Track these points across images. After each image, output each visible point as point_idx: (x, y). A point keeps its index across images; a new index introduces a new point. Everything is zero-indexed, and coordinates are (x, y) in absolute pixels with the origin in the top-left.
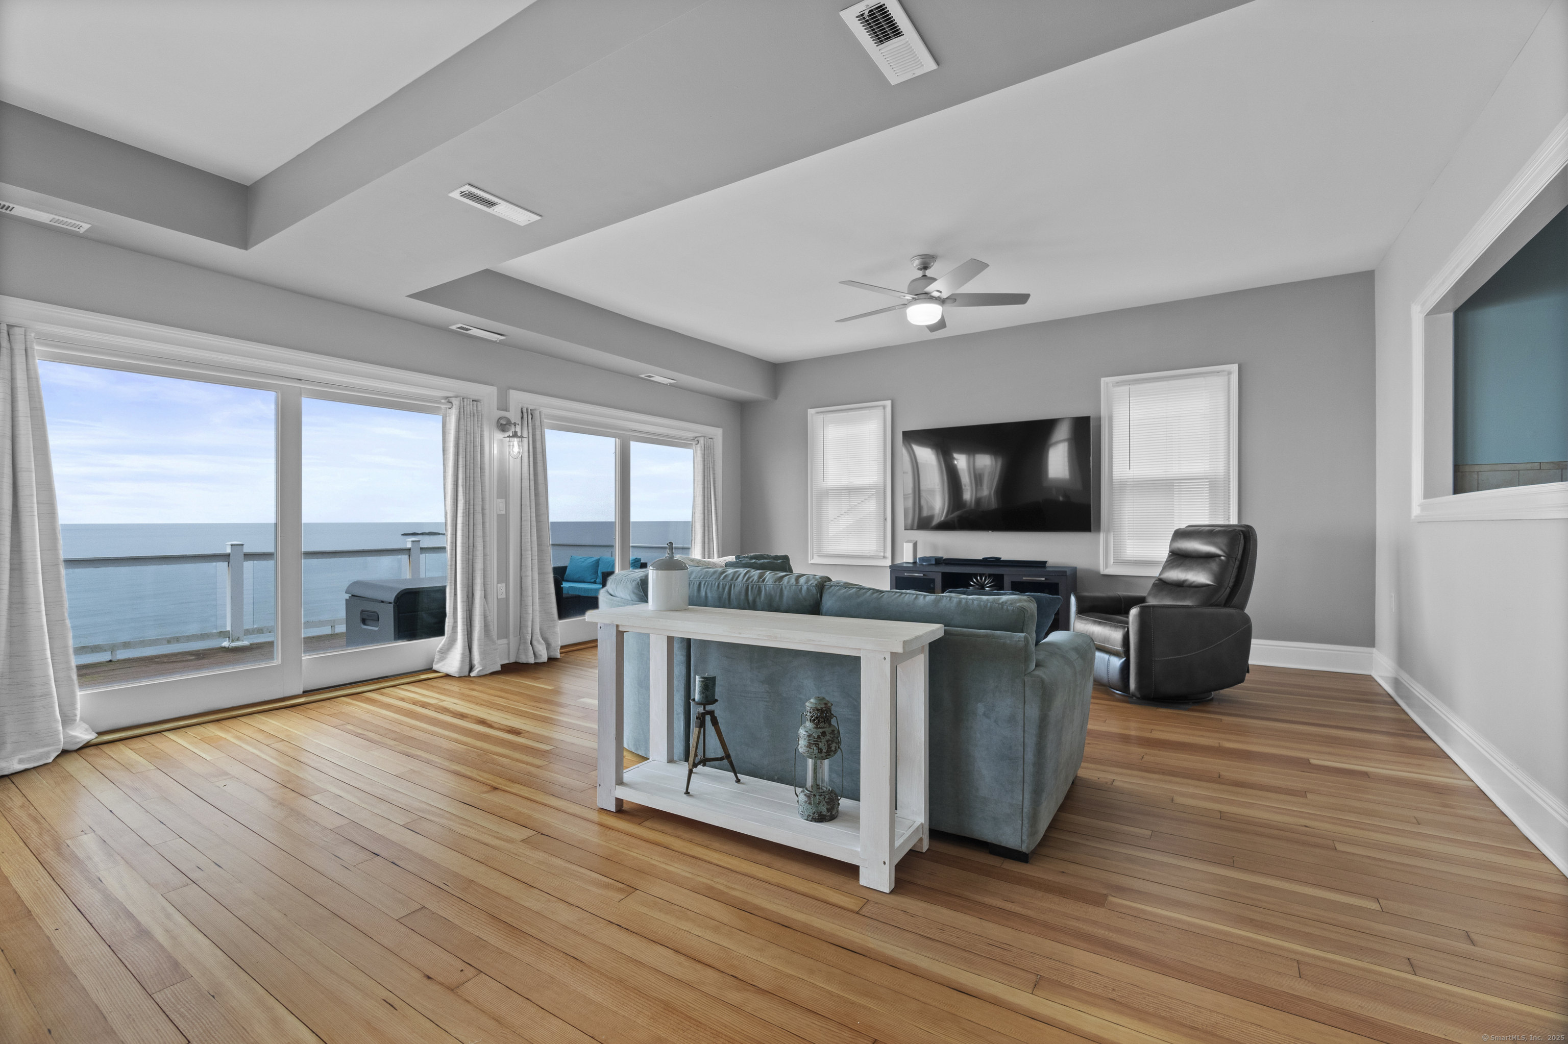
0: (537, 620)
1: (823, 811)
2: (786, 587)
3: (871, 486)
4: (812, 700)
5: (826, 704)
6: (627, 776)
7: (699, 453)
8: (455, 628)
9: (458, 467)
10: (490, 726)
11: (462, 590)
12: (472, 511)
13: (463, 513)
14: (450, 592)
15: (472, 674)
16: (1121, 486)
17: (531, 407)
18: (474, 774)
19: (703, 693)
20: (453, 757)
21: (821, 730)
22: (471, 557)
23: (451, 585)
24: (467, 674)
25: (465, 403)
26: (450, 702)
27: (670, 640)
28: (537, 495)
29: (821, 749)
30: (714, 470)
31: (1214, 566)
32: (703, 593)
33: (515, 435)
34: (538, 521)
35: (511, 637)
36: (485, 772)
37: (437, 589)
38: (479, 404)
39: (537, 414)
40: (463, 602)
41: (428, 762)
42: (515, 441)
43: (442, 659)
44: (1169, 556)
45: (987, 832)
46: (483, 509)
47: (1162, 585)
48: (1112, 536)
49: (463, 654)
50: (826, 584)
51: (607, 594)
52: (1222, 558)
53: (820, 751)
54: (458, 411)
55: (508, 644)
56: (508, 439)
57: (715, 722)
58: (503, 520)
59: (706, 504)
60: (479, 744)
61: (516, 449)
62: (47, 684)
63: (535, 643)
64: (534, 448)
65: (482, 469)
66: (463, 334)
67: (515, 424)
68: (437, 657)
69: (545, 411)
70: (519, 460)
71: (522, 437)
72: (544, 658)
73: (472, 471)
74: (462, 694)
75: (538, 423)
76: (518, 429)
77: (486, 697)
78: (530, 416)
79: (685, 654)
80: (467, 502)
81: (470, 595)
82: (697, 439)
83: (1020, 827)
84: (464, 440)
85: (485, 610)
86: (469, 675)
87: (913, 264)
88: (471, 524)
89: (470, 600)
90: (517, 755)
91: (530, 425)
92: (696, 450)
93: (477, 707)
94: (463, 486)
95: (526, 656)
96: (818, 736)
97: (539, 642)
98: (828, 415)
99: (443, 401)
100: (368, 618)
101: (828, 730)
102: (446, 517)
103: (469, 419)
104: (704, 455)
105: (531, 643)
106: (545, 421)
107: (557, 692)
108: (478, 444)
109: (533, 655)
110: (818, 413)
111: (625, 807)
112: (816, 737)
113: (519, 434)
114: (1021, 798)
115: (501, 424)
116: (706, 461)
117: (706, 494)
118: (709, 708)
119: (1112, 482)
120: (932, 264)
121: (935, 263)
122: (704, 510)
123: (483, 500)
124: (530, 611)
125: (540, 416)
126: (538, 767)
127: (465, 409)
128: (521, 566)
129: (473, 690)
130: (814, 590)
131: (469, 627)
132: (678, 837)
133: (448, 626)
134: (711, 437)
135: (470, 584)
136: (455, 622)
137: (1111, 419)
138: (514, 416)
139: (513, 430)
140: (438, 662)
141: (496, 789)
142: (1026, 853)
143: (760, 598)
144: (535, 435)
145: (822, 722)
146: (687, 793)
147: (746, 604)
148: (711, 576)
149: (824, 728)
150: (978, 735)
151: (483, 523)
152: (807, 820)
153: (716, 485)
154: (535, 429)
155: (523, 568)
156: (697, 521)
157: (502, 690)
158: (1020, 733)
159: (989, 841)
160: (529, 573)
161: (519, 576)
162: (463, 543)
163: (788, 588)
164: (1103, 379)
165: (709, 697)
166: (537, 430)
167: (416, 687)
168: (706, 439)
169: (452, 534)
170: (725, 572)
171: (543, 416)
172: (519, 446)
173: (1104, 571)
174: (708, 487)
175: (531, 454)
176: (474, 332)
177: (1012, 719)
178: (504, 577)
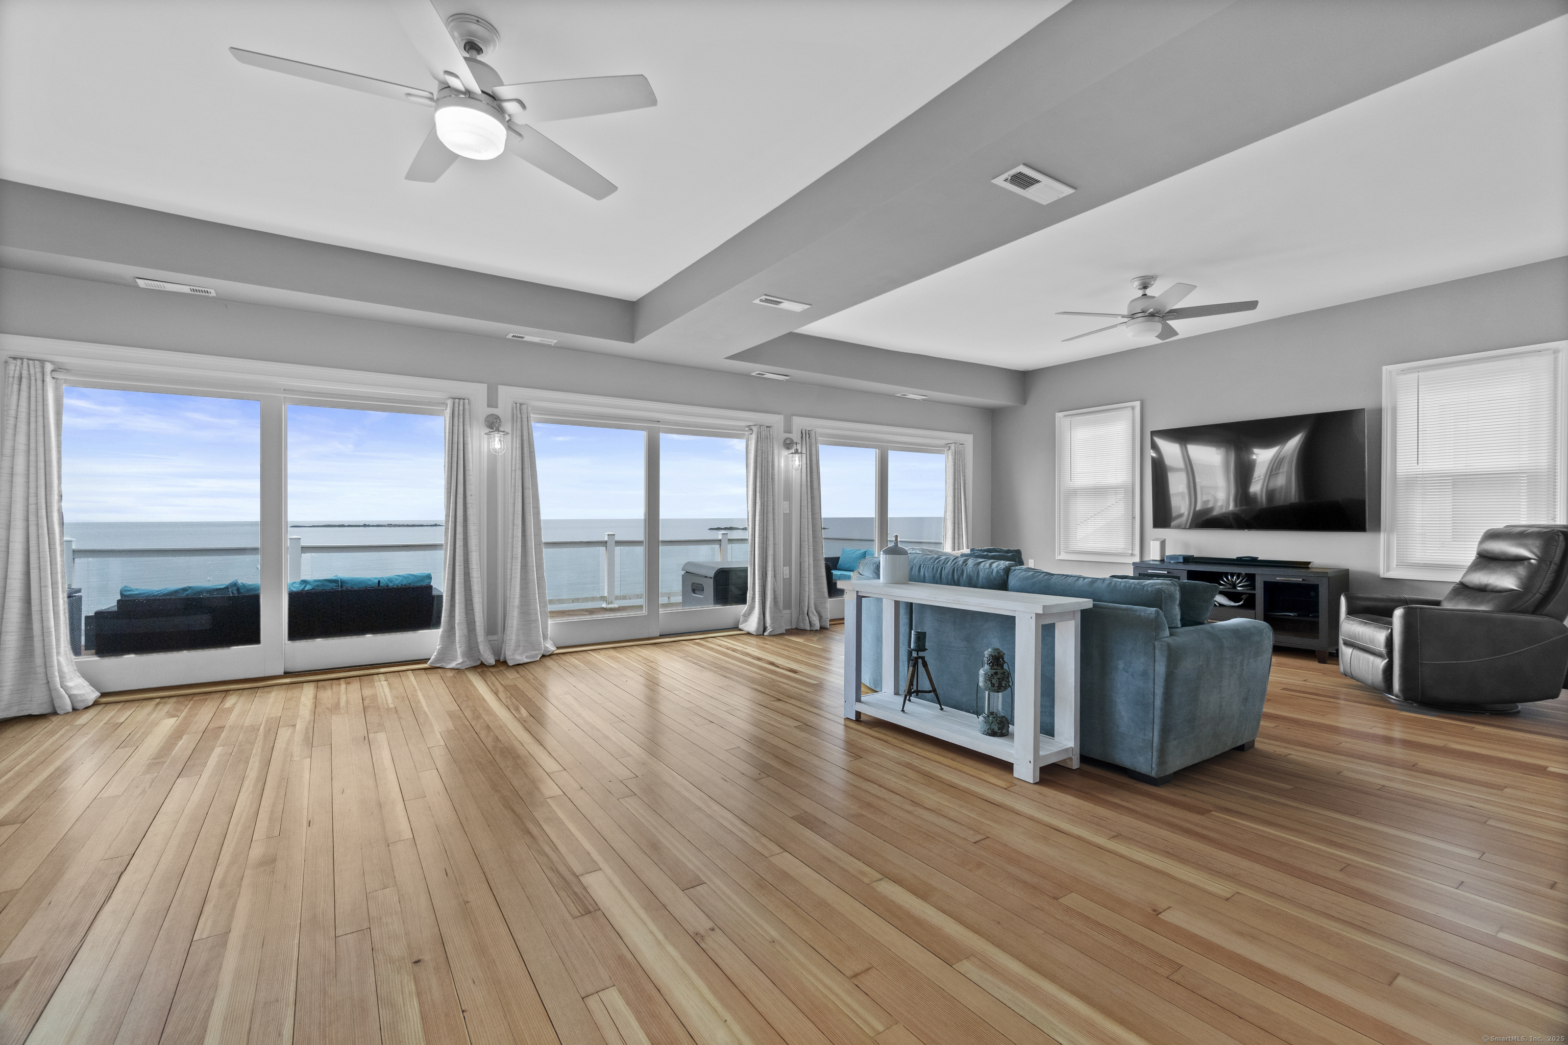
0: (812, 596)
1: (995, 728)
2: (981, 570)
3: (1118, 485)
4: (990, 650)
5: (999, 653)
6: (863, 699)
7: (950, 458)
8: (754, 598)
9: (756, 478)
10: (777, 666)
11: (759, 570)
12: (766, 511)
13: (760, 512)
14: (751, 573)
15: (765, 634)
16: (1408, 482)
17: (808, 429)
18: (767, 691)
19: (916, 643)
20: (752, 681)
21: (995, 671)
22: (765, 545)
23: (751, 566)
24: (762, 633)
25: (762, 429)
26: (751, 650)
27: (897, 603)
28: (812, 498)
29: (994, 684)
30: (964, 473)
31: (1522, 570)
32: (922, 573)
33: (796, 452)
34: (813, 519)
35: (793, 609)
36: (773, 690)
37: (741, 569)
38: (771, 429)
39: (813, 434)
40: (759, 579)
41: (738, 682)
42: (797, 457)
43: (745, 621)
44: (1477, 558)
45: (1125, 759)
46: (773, 509)
47: (1463, 589)
48: (1395, 536)
49: (759, 618)
50: (1012, 568)
51: (858, 573)
52: (1533, 561)
53: (993, 685)
54: (756, 436)
55: (791, 614)
56: (791, 455)
57: (925, 665)
58: (788, 518)
59: (956, 504)
60: (769, 675)
61: (797, 463)
62: (537, 614)
63: (810, 614)
64: (811, 461)
65: (773, 479)
66: (760, 378)
67: (796, 443)
68: (741, 620)
69: (819, 430)
70: (799, 471)
71: (801, 453)
72: (817, 626)
73: (766, 481)
74: (759, 646)
75: (813, 441)
76: (799, 447)
77: (775, 649)
78: (808, 436)
79: (908, 617)
80: (762, 505)
81: (764, 574)
82: (949, 445)
83: (1151, 758)
84: (761, 458)
85: (774, 586)
86: (763, 635)
87: (1133, 285)
88: (765, 521)
89: (764, 578)
90: (794, 684)
91: (808, 443)
92: (948, 456)
93: (769, 655)
94: (760, 492)
95: (804, 624)
96: (992, 675)
97: (813, 613)
98: (1076, 418)
99: (746, 429)
100: (696, 588)
101: (1000, 671)
102: (748, 516)
103: (764, 442)
104: (955, 459)
105: (808, 614)
106: (819, 438)
107: (825, 650)
108: (770, 460)
109: (809, 624)
110: (1065, 416)
111: (863, 718)
112: (990, 675)
113: (799, 451)
114: (1152, 736)
115: (786, 444)
116: (956, 465)
117: (956, 495)
118: (921, 654)
119: (1396, 478)
120: (1153, 283)
121: (1156, 282)
122: (954, 509)
123: (773, 502)
124: (807, 589)
125: (815, 435)
126: (808, 692)
127: (761, 434)
128: (800, 553)
129: (766, 644)
130: (1002, 573)
131: (763, 598)
132: (895, 738)
133: (749, 596)
134: (961, 443)
135: (764, 566)
136: (754, 594)
137: (1394, 410)
138: (795, 436)
139: (795, 448)
140: (742, 623)
141: (780, 700)
142: (1155, 778)
143: (963, 578)
144: (812, 450)
145: (995, 665)
146: (903, 711)
147: (953, 582)
148: (929, 561)
149: (997, 669)
150: (1119, 685)
151: (774, 520)
152: (983, 734)
153: (967, 486)
154: (811, 445)
155: (802, 555)
156: (948, 518)
157: (786, 646)
158: (1151, 684)
159: (1127, 767)
160: (807, 559)
161: (799, 561)
162: (759, 535)
163: (983, 571)
164: (1384, 368)
165: (921, 646)
166: (813, 447)
167: (730, 639)
168: (956, 446)
169: (752, 528)
170: (939, 558)
171: (817, 435)
172: (799, 460)
173: (1384, 574)
174: (958, 489)
175: (808, 465)
176: (768, 376)
177: (1144, 674)
178: (787, 562)
